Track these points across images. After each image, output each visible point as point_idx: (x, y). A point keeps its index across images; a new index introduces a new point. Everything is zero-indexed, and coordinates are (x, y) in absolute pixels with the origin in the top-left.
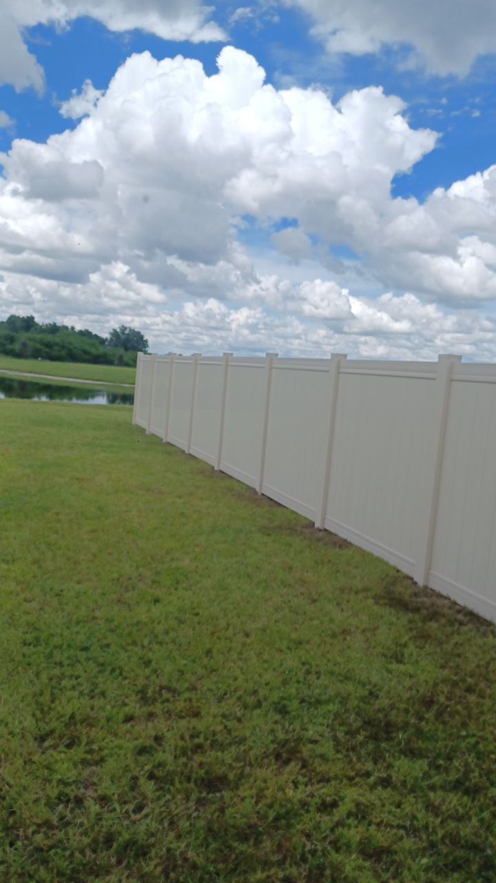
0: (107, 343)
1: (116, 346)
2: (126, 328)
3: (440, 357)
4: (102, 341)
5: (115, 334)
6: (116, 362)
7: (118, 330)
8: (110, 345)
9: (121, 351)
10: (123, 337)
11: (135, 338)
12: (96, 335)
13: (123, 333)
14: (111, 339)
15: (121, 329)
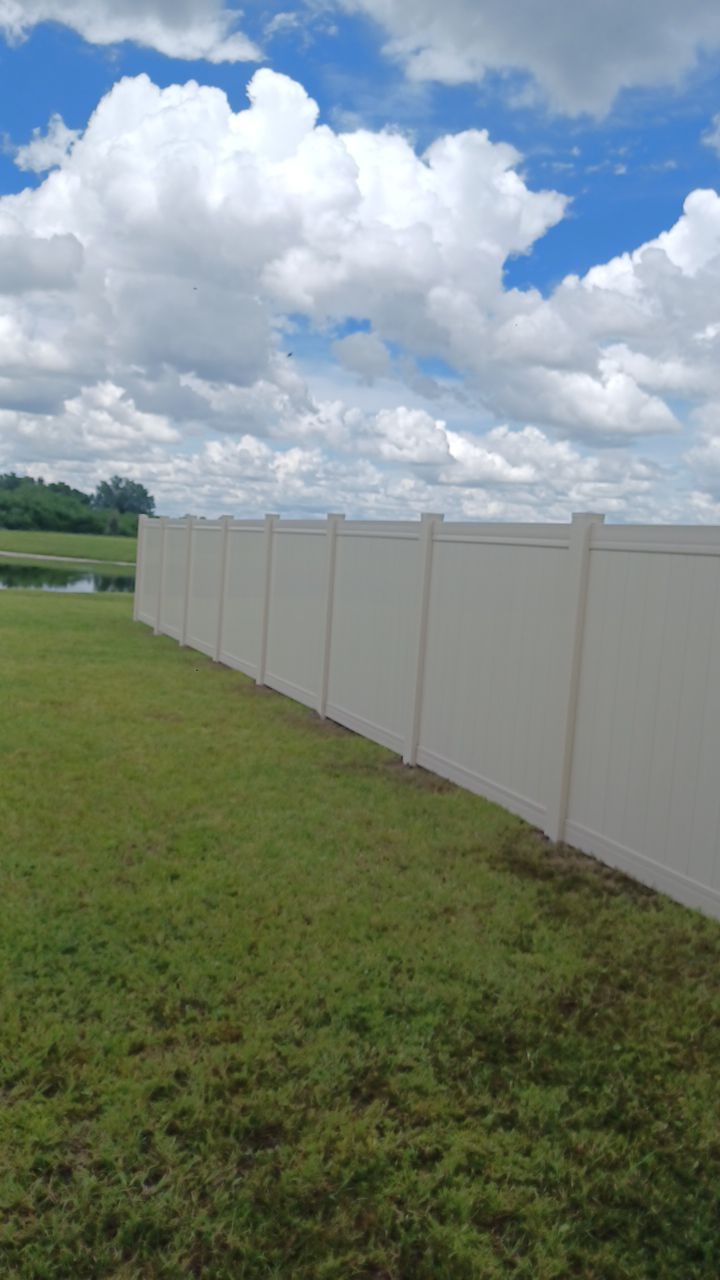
0: (92, 502)
1: (106, 506)
2: (120, 480)
3: (575, 516)
4: (85, 499)
5: (104, 488)
6: (108, 529)
7: (110, 483)
8: (97, 504)
9: (114, 513)
10: (116, 493)
11: (135, 495)
12: (76, 491)
13: (117, 487)
14: (99, 497)
15: (114, 482)
